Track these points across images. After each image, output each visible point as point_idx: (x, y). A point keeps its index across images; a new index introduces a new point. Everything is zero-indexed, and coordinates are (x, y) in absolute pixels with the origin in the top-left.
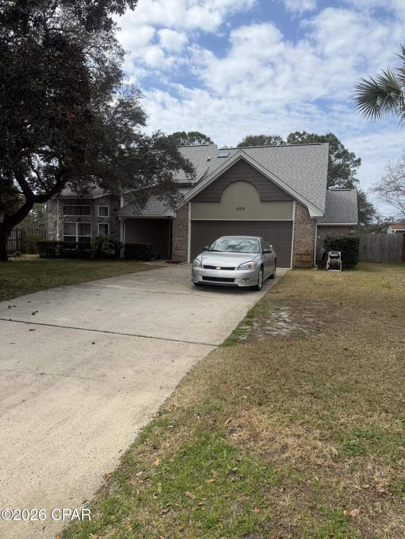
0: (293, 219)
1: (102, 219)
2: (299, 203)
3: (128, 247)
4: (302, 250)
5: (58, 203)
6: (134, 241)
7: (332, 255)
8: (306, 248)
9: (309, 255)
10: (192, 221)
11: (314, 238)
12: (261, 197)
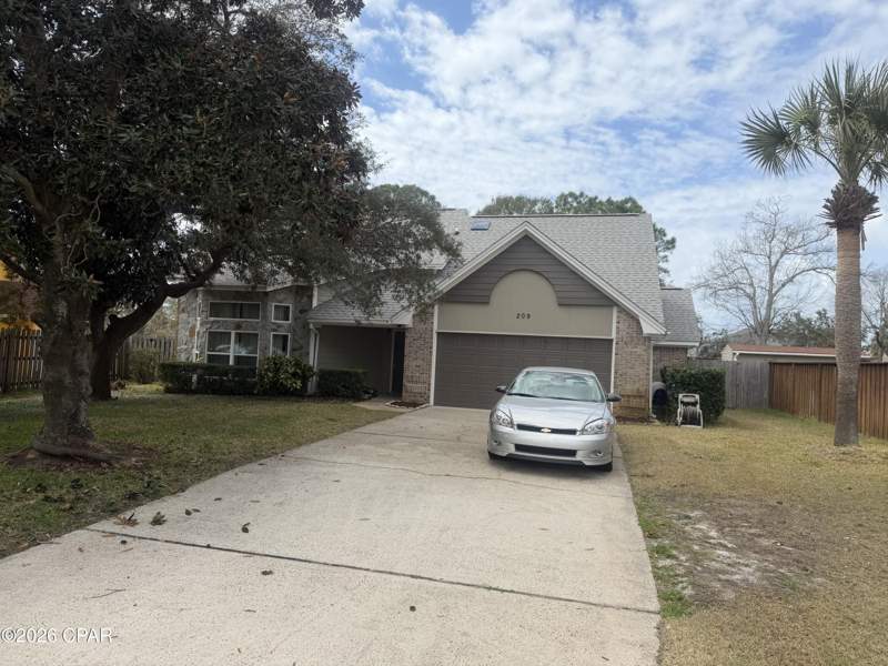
0: (614, 336)
1: (279, 326)
2: (623, 310)
3: (324, 376)
4: (629, 388)
5: (200, 296)
6: (337, 365)
7: (686, 400)
8: (637, 386)
9: (641, 397)
10: (439, 334)
11: (648, 369)
12: (558, 298)
